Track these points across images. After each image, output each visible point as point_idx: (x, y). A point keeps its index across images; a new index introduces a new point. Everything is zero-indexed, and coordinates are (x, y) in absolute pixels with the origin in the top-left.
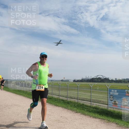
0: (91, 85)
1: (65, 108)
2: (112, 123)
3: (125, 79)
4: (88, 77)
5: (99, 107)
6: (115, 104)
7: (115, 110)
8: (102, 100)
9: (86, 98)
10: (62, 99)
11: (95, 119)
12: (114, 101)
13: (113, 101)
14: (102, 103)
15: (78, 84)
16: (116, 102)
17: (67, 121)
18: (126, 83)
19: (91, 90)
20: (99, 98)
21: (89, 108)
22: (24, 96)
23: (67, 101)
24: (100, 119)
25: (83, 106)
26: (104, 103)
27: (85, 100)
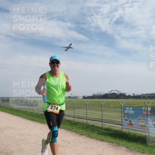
0: (103, 102)
1: (69, 130)
2: (122, 147)
3: (145, 94)
4: (100, 93)
5: (112, 128)
6: (130, 124)
7: (130, 131)
8: (116, 120)
9: (96, 118)
10: (68, 119)
11: (102, 143)
12: (130, 121)
13: (128, 120)
14: (116, 123)
15: (87, 102)
16: (131, 121)
17: (69, 145)
18: (146, 99)
19: (101, 108)
20: (112, 118)
21: (100, 129)
22: (22, 117)
23: (74, 122)
24: (108, 142)
25: (93, 127)
26: (118, 123)
27: (97, 120)
